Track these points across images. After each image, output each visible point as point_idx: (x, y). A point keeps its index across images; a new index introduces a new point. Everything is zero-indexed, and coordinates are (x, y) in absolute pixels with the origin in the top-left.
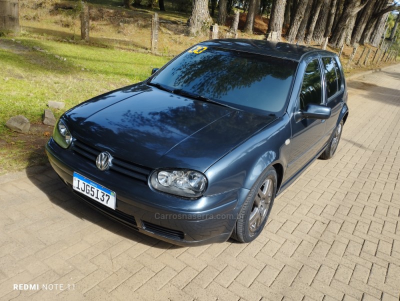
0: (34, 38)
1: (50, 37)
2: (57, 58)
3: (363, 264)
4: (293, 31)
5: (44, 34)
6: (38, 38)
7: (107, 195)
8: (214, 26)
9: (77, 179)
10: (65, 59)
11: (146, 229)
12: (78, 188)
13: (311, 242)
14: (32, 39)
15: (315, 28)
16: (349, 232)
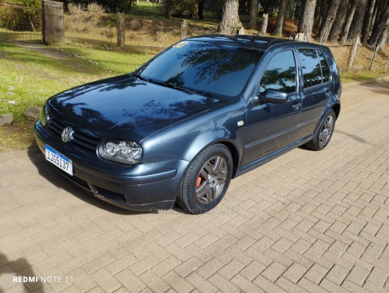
0: (77, 46)
1: (91, 45)
2: (90, 63)
3: (306, 239)
4: (324, 32)
5: (86, 43)
6: (80, 46)
7: (67, 163)
8: (240, 30)
9: (48, 151)
10: (97, 64)
11: (98, 193)
12: (49, 158)
13: (263, 218)
14: (74, 47)
15: (350, 29)
16: (306, 212)
